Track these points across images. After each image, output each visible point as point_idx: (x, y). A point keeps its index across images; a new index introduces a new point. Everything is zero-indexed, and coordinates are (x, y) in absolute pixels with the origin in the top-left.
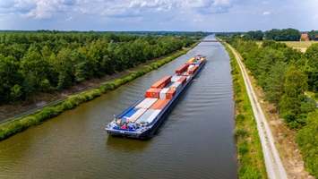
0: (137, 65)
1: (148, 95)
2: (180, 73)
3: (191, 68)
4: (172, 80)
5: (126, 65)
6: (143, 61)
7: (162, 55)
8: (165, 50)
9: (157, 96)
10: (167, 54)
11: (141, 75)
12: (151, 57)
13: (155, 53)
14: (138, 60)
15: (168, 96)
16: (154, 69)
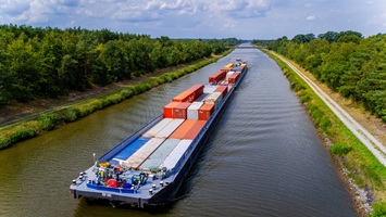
0: (138, 75)
1: (167, 114)
2: (215, 81)
3: (230, 74)
4: (205, 91)
5: (117, 74)
6: (150, 70)
7: (181, 62)
8: (186, 56)
9: (183, 114)
10: (188, 61)
11: (141, 92)
12: (162, 64)
13: (169, 59)
14: (140, 68)
15: (201, 115)
16: (166, 81)
